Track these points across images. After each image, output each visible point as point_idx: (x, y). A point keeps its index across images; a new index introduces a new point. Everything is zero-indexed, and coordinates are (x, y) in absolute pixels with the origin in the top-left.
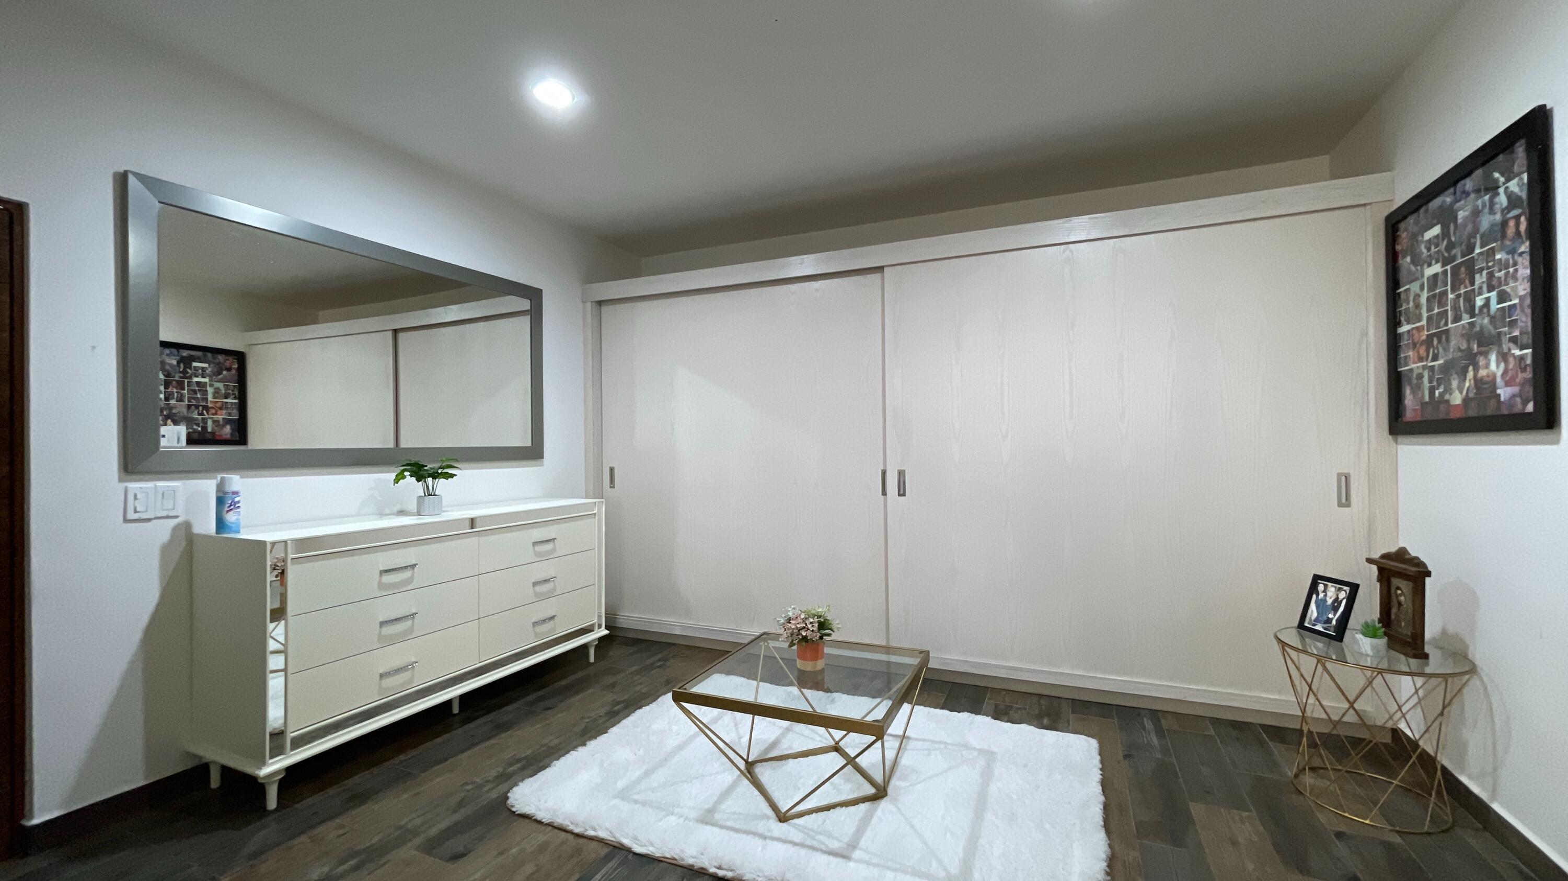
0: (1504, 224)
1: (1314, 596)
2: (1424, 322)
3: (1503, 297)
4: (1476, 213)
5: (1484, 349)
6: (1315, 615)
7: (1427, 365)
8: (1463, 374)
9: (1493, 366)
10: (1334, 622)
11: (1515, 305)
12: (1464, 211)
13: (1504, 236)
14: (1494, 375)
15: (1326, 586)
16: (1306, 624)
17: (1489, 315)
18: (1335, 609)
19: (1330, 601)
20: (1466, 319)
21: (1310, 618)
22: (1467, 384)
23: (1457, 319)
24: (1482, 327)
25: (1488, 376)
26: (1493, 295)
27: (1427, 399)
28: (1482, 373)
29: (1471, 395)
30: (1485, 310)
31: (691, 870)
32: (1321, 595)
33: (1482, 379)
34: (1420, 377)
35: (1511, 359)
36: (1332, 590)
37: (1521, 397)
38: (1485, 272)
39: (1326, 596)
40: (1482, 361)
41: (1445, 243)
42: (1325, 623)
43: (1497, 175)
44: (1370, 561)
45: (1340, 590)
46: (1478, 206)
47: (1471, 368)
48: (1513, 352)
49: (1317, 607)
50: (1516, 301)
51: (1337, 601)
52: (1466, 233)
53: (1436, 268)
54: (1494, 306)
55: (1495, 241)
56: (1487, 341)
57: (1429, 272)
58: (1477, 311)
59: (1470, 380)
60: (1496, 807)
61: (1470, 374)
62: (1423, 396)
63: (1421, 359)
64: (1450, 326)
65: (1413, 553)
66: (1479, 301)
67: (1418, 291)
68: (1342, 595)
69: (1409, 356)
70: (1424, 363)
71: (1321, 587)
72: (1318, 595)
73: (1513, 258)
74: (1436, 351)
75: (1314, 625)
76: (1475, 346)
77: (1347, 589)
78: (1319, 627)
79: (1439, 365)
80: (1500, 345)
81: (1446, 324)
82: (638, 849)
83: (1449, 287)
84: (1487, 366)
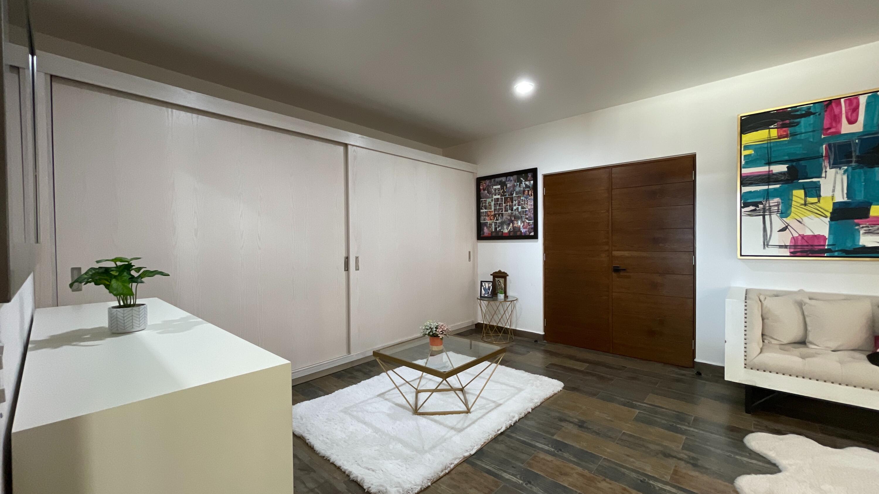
0: (524, 191)
1: (482, 287)
2: (493, 210)
3: (523, 208)
4: (514, 186)
5: (515, 219)
6: (484, 292)
7: (494, 222)
8: (509, 225)
9: (519, 224)
10: (490, 293)
11: (527, 210)
12: (510, 185)
13: (524, 193)
14: (520, 226)
15: (485, 284)
16: (482, 296)
17: (518, 211)
18: (489, 289)
19: (487, 288)
20: (510, 212)
21: (483, 294)
22: (510, 228)
23: (506, 211)
24: (515, 214)
25: (518, 226)
26: (520, 207)
27: (494, 230)
28: (515, 225)
29: (511, 230)
30: (517, 210)
31: (492, 440)
32: (484, 286)
33: (515, 227)
34: (491, 224)
35: (526, 223)
36: (487, 284)
37: (529, 232)
38: (517, 201)
39: (485, 286)
40: (515, 222)
41: (502, 190)
42: (488, 294)
43: (522, 179)
44: (491, 275)
45: (489, 284)
46: (515, 185)
47: (511, 224)
48: (526, 221)
49: (484, 290)
50: (528, 210)
51: (489, 287)
52: (510, 190)
53: (499, 197)
54: (520, 210)
55: (521, 194)
56: (517, 218)
57: (495, 197)
58: (514, 210)
59: (511, 227)
60: (518, 329)
61: (511, 225)
62: (492, 229)
63: (491, 220)
64: (503, 212)
65: (502, 271)
66: (515, 208)
67: (490, 201)
68: (490, 285)
69: (486, 219)
70: (493, 221)
71: (483, 284)
72: (483, 287)
73: (527, 199)
74: (497, 218)
75: (484, 295)
76: (513, 218)
77: (491, 283)
78: (486, 296)
79: (499, 222)
80: (522, 219)
81: (502, 211)
82: (473, 452)
83: (503, 202)
84: (517, 224)
